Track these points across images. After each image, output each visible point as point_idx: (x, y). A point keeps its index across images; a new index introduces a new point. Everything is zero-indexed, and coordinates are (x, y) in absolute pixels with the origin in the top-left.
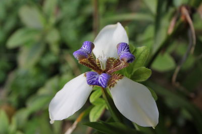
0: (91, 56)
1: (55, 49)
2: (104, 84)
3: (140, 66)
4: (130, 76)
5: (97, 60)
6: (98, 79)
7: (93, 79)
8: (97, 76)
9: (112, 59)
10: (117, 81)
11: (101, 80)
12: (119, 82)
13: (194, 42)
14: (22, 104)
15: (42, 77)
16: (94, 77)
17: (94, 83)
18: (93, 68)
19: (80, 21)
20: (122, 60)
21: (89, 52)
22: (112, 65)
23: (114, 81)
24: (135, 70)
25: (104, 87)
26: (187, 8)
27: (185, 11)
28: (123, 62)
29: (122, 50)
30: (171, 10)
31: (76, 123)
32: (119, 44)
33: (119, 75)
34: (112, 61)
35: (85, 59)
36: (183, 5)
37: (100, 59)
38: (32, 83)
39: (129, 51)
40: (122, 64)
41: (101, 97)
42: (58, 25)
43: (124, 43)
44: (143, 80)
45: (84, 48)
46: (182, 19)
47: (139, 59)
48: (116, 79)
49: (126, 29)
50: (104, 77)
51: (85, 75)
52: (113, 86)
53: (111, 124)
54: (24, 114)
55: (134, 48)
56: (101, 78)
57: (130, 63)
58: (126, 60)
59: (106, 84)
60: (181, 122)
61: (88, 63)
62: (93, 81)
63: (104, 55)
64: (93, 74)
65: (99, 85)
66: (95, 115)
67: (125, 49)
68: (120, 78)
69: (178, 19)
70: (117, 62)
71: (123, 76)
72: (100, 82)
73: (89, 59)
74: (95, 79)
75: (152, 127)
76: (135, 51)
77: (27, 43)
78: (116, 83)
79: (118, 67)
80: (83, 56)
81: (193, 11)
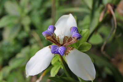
0: (54, 35)
1: (27, 29)
2: (62, 53)
3: (84, 42)
4: (78, 48)
5: (57, 37)
6: (58, 50)
7: (55, 50)
8: (57, 48)
9: (66, 37)
10: (70, 51)
11: (60, 51)
12: (71, 52)
13: (116, 27)
14: (6, 63)
15: (18, 46)
16: (56, 49)
17: (56, 52)
18: (55, 43)
19: (42, 11)
20: (74, 38)
21: (52, 33)
22: (67, 41)
23: (68, 51)
24: (81, 44)
25: (62, 55)
26: (111, 5)
27: (110, 7)
28: (73, 39)
29: (74, 31)
30: (101, 6)
31: (41, 77)
32: (71, 28)
33: (71, 47)
34: (66, 38)
35: (50, 37)
36: (108, 3)
37: (59, 37)
38: (12, 49)
39: (78, 32)
40: (73, 40)
41: (58, 61)
42: (29, 14)
43: (75, 27)
44: (86, 51)
45: (49, 30)
46: (108, 12)
47: (83, 37)
48: (69, 50)
49: (75, 18)
50: (62, 48)
51: (50, 47)
52: (67, 55)
53: (65, 78)
54: (7, 70)
55: (80, 30)
56: (60, 49)
57: (78, 40)
58: (76, 38)
59: (63, 53)
60: (104, 75)
61: (52, 39)
62: (55, 51)
63: (62, 34)
64: (55, 47)
65: (59, 53)
66: (54, 72)
67: (75, 31)
68: (72, 50)
69: (105, 12)
70: (70, 39)
71: (73, 48)
72: (59, 52)
73: (52, 37)
74: (56, 50)
75: (91, 81)
76: (81, 32)
77: (9, 25)
78: (69, 52)
79: (70, 42)
80: (48, 35)
81: (115, 7)
